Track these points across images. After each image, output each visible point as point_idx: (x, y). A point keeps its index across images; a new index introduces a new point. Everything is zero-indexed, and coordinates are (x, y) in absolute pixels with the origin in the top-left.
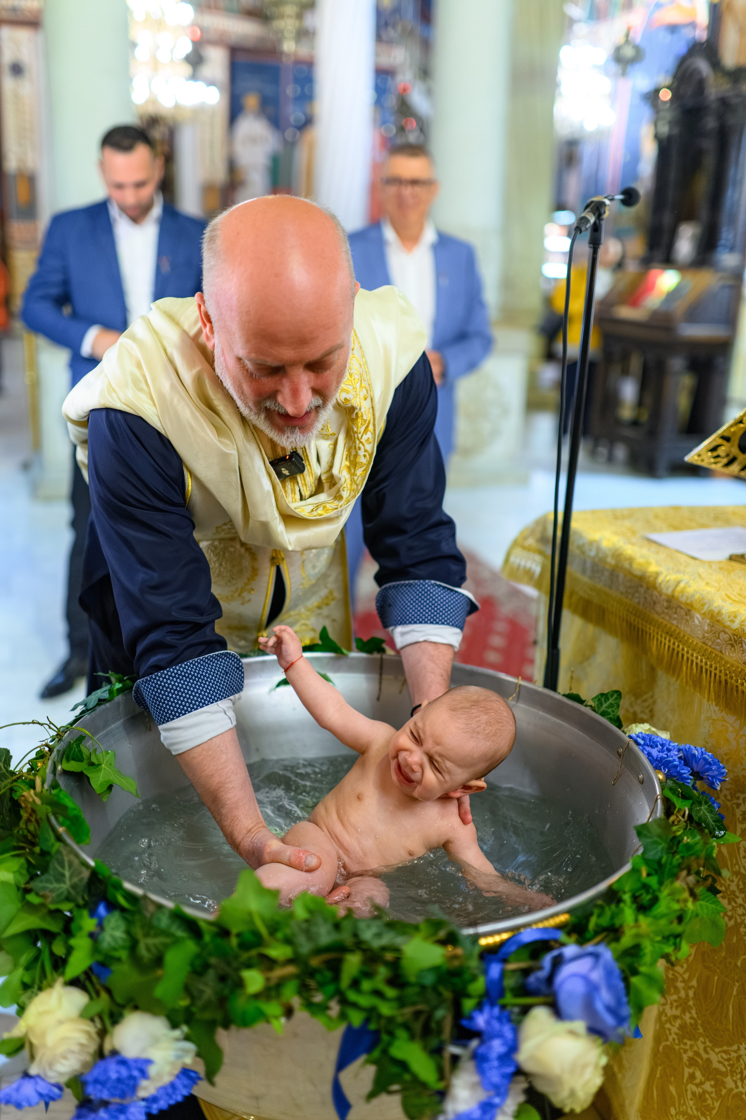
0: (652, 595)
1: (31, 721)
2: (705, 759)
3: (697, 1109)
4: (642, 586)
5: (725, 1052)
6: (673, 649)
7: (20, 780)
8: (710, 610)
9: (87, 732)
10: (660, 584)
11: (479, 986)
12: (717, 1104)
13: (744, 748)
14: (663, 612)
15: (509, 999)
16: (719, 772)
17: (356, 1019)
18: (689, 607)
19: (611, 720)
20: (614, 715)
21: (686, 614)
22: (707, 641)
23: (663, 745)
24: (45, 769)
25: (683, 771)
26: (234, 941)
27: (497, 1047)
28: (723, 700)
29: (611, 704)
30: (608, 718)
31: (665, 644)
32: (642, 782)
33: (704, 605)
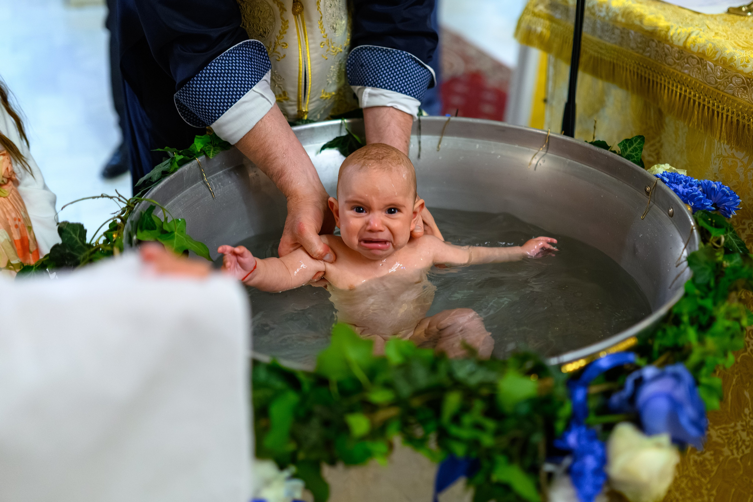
0: (663, 48)
1: (100, 195)
2: (723, 192)
3: (698, 473)
4: (653, 41)
5: (724, 429)
6: (685, 96)
7: (98, 252)
8: (723, 58)
9: (157, 203)
10: (672, 37)
11: (566, 410)
12: (715, 468)
13: (751, 180)
14: (675, 63)
15: (592, 419)
16: (734, 202)
17: (460, 450)
18: (700, 56)
19: (634, 162)
20: (638, 158)
21: (698, 63)
22: (719, 86)
23: (686, 181)
24: (121, 239)
25: (707, 204)
26: (334, 389)
27: (590, 462)
28: (734, 139)
29: (635, 148)
30: (632, 161)
31: (676, 92)
32: (671, 215)
33: (716, 53)
